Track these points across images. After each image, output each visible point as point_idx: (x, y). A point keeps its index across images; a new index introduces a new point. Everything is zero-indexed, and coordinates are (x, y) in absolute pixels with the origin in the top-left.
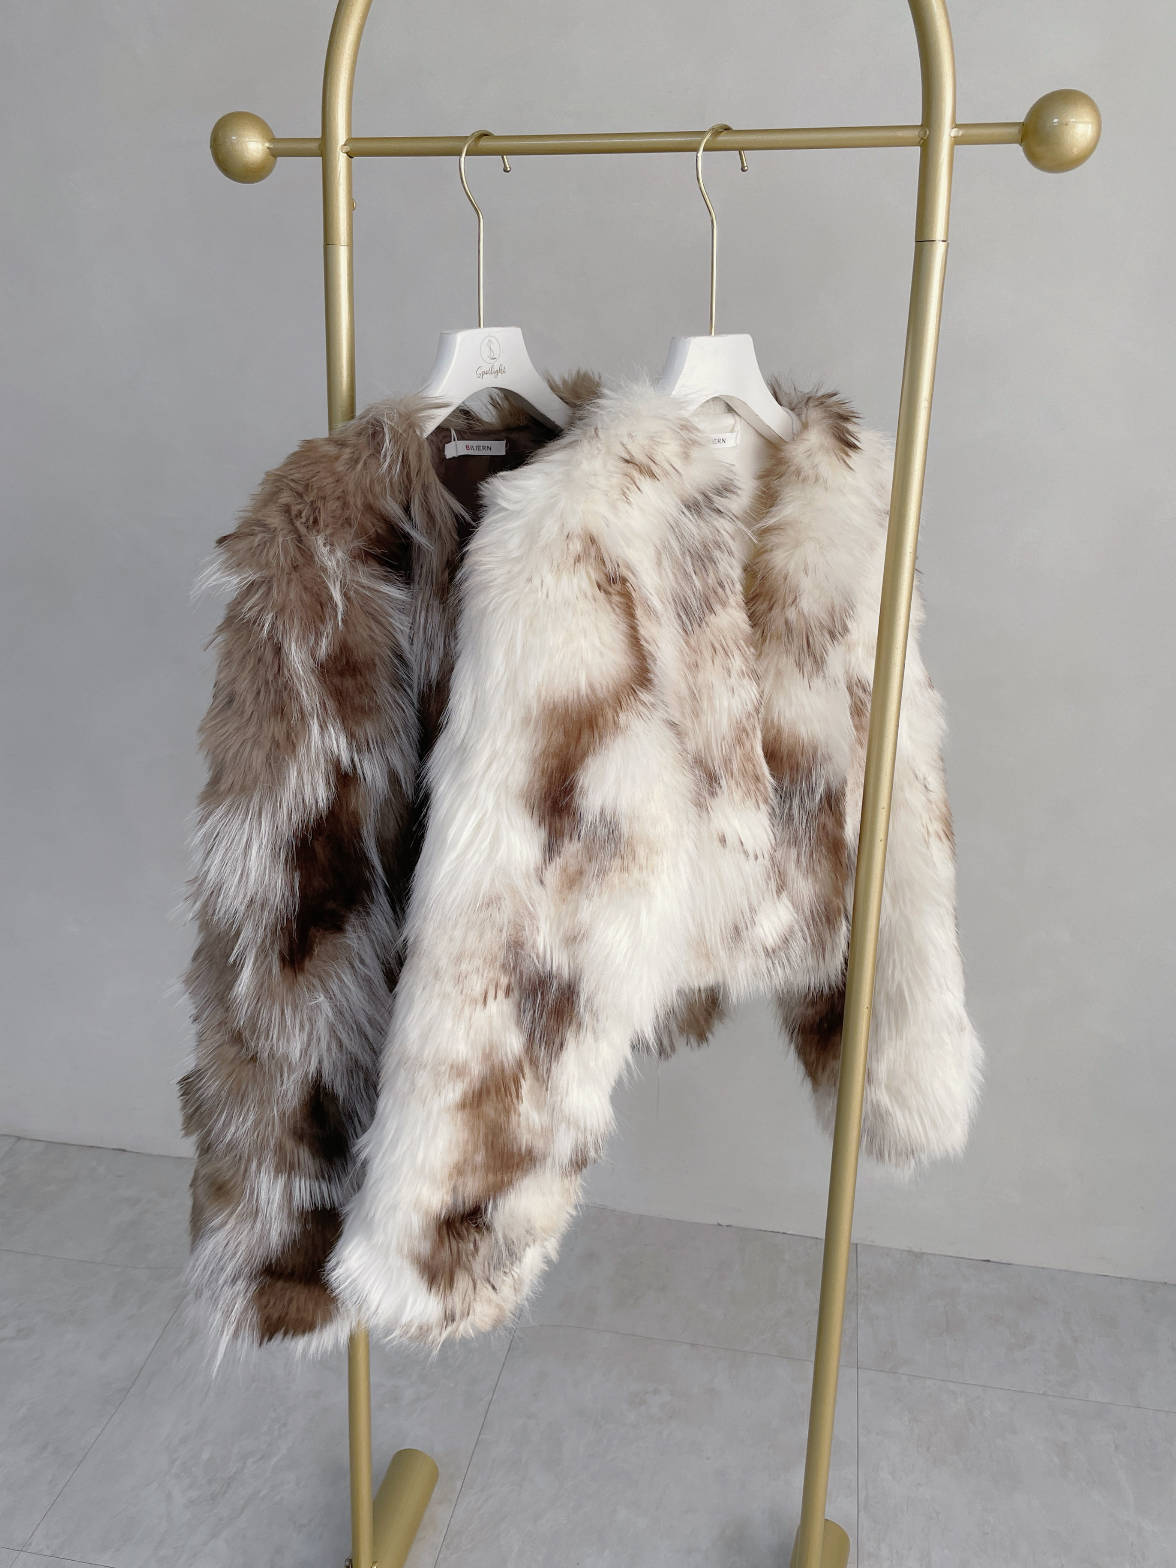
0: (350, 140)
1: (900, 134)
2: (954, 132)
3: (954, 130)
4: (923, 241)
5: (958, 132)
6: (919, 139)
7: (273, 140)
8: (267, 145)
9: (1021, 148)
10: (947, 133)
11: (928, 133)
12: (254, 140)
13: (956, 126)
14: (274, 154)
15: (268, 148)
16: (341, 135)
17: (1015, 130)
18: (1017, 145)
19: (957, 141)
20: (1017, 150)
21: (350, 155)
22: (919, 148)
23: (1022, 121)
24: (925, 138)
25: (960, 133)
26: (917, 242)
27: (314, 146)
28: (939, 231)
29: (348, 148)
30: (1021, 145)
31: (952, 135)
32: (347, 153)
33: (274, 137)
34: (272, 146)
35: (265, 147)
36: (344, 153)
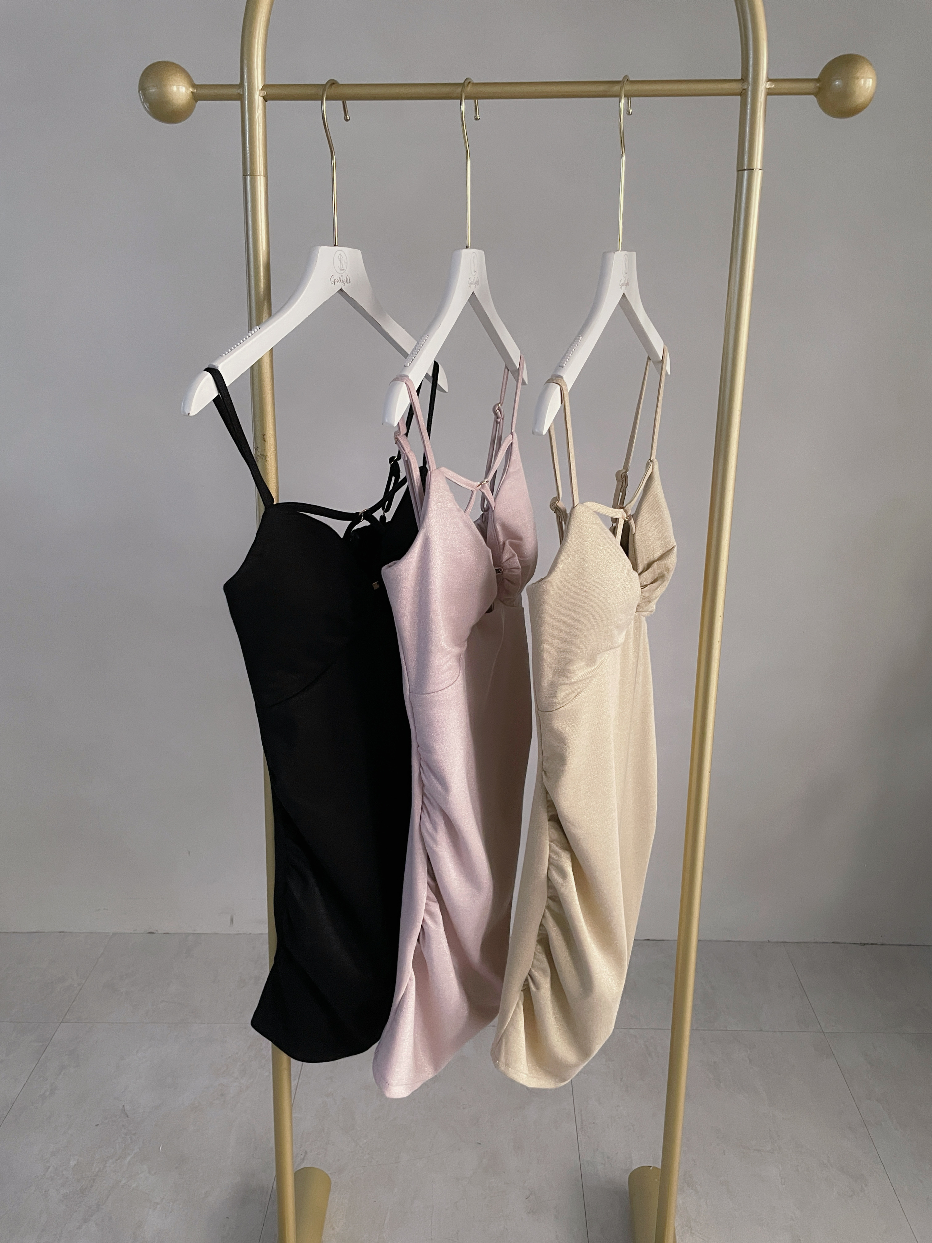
0: (265, 87)
1: (726, 86)
3: (769, 82)
4: (743, 169)
5: (771, 85)
6: (738, 89)
7: (194, 86)
8: (191, 90)
10: (764, 85)
11: (748, 84)
12: (180, 84)
14: (196, 98)
15: (192, 92)
16: (258, 84)
17: (812, 85)
18: (812, 96)
19: (769, 93)
20: (813, 100)
21: (265, 99)
22: (740, 96)
23: (816, 77)
24: (745, 89)
26: (738, 170)
27: (233, 91)
28: (757, 161)
29: (264, 93)
30: (816, 96)
31: (768, 86)
32: (263, 97)
33: (197, 83)
34: (195, 91)
35: (189, 92)
36: (262, 97)
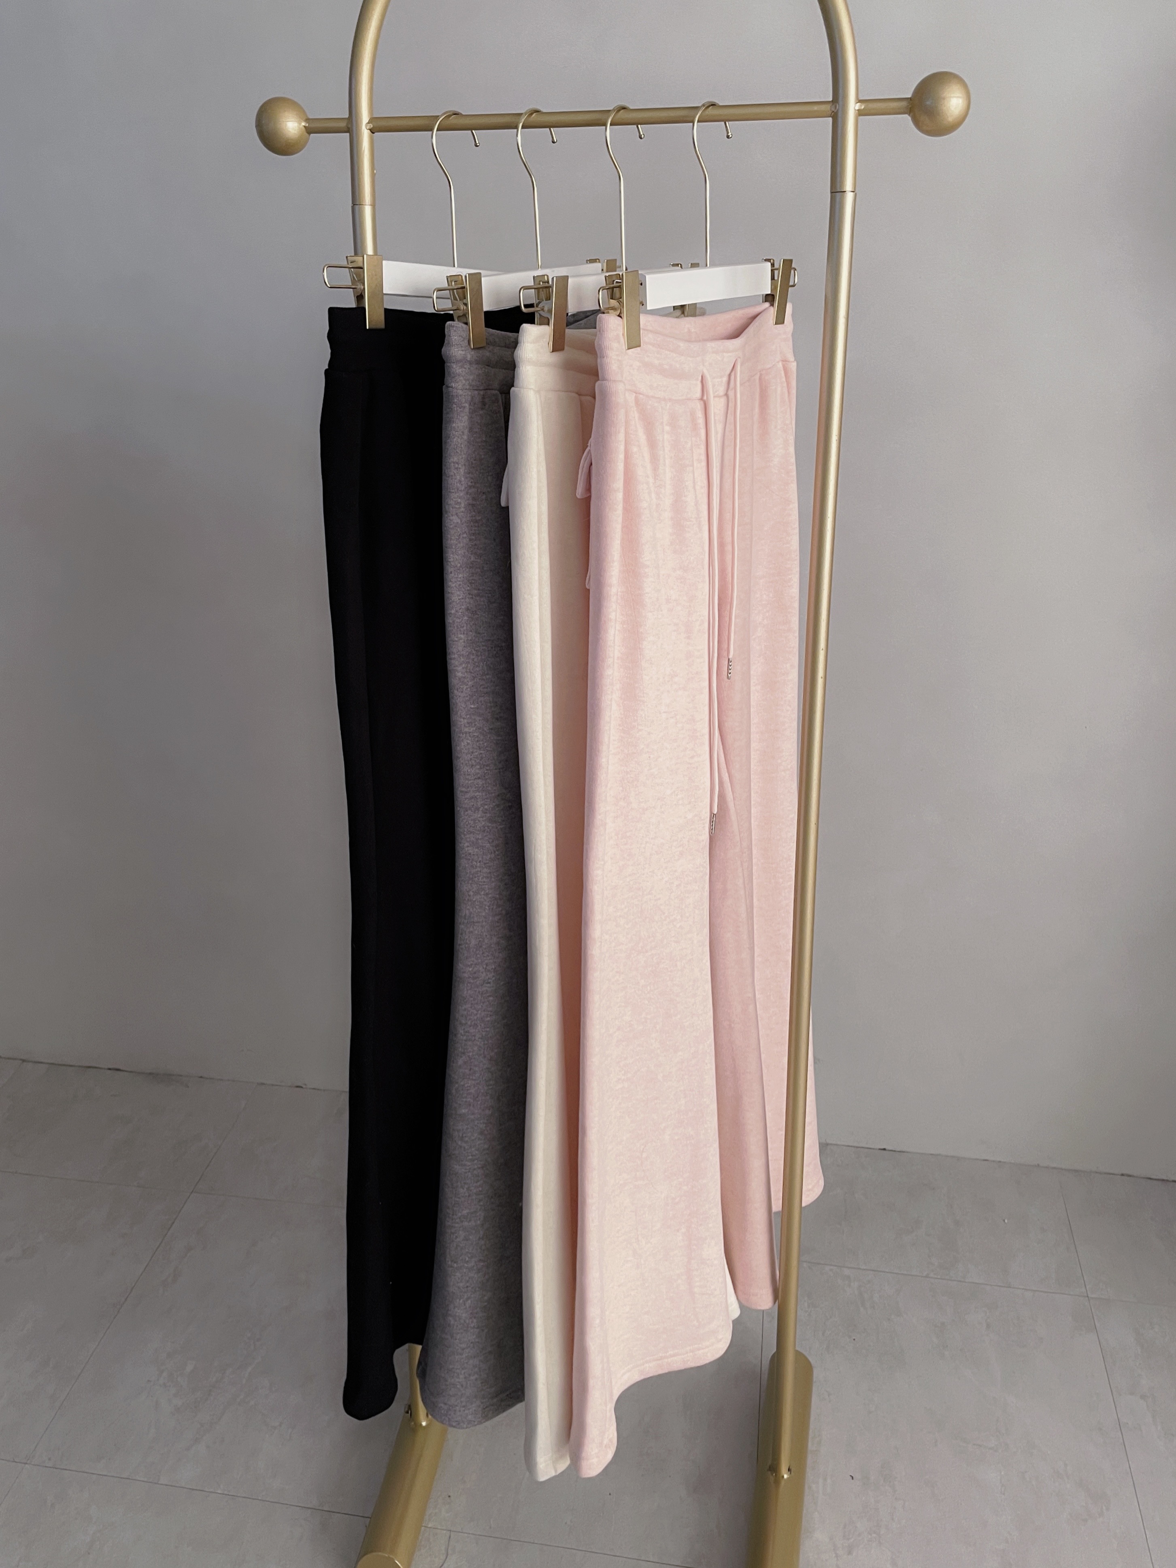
0: (372, 119)
1: (816, 108)
2: (858, 106)
3: (858, 104)
4: (836, 192)
5: (861, 106)
6: (830, 112)
7: (307, 120)
8: (303, 124)
9: (910, 118)
10: (853, 107)
11: (837, 107)
12: (293, 120)
13: (860, 101)
14: (309, 131)
15: (304, 126)
16: (365, 116)
17: (904, 104)
18: (907, 115)
19: (860, 113)
21: (372, 131)
22: (831, 119)
23: (910, 96)
24: (835, 111)
25: (863, 107)
26: (832, 193)
27: (343, 124)
28: (849, 183)
29: (370, 126)
30: (909, 115)
31: (857, 108)
33: (311, 117)
34: (307, 125)
35: (301, 126)
36: (368, 129)
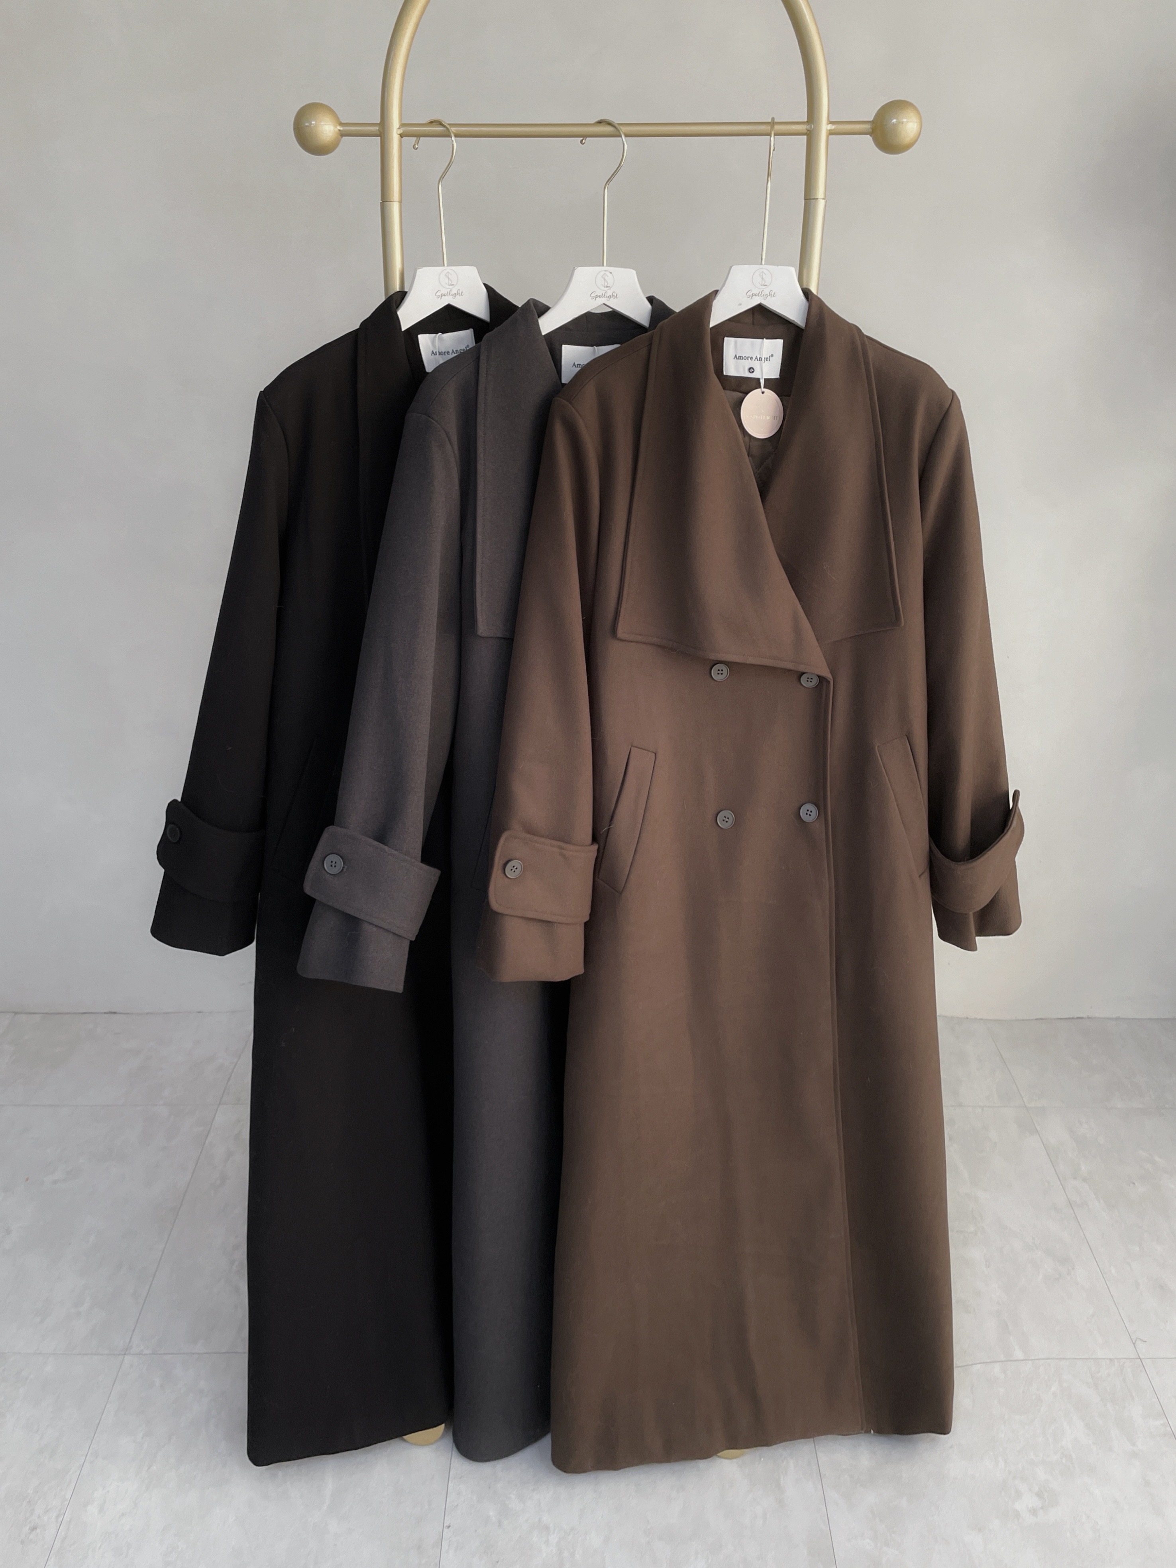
0: (402, 125)
1: (794, 127)
2: (830, 127)
3: (830, 125)
4: (809, 198)
5: (832, 127)
6: (806, 131)
7: (341, 124)
8: (339, 128)
9: (872, 138)
10: (825, 127)
11: (813, 126)
12: (329, 124)
13: (830, 122)
14: (342, 134)
15: (339, 130)
16: (395, 121)
17: (867, 126)
18: (869, 136)
19: (831, 133)
20: (868, 138)
21: (402, 136)
22: (806, 137)
23: (871, 120)
24: (810, 130)
26: (805, 199)
27: (375, 129)
28: (820, 192)
29: (401, 131)
30: (871, 136)
31: (829, 128)
32: (400, 134)
33: (343, 122)
34: (341, 128)
35: (336, 130)
36: (397, 134)
